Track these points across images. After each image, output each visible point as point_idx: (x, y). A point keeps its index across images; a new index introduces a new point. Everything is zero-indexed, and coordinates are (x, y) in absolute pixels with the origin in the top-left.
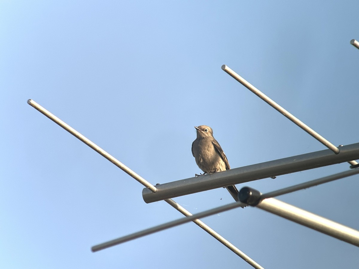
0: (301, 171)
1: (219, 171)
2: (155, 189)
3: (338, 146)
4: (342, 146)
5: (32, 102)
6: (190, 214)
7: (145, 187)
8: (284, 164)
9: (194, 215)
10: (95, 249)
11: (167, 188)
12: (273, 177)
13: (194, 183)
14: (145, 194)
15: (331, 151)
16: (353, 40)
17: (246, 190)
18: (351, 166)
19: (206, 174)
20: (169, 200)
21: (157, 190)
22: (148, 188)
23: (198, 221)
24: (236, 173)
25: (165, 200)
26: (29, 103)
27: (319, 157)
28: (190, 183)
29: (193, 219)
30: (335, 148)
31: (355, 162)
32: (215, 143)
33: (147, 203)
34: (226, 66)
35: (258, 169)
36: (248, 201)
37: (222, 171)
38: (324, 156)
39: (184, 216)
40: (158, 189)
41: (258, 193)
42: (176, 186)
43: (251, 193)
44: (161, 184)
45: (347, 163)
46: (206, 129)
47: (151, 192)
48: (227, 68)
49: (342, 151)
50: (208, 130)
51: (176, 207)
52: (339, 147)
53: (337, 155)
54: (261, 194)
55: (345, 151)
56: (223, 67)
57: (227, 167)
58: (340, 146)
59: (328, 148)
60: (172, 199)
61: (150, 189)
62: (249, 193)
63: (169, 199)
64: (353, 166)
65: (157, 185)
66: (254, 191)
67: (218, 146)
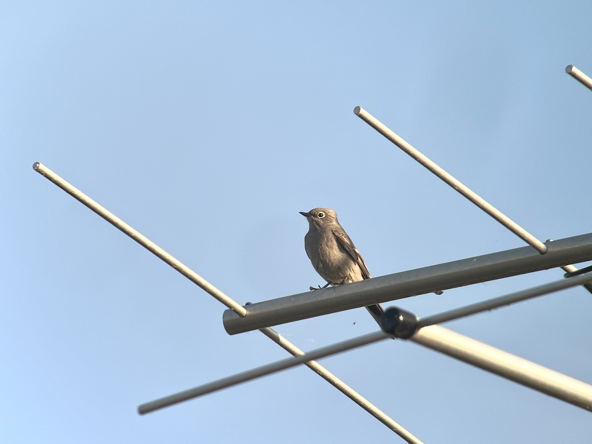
0: (484, 283)
1: (350, 282)
2: (244, 311)
3: (545, 242)
4: (551, 240)
5: (42, 167)
6: (300, 352)
7: (228, 308)
8: (457, 269)
9: (307, 354)
10: (144, 410)
11: (264, 310)
12: (439, 292)
13: (308, 302)
14: (227, 319)
15: (534, 249)
16: (570, 67)
17: (394, 311)
18: (565, 275)
20: (266, 330)
21: (248, 313)
22: (232, 310)
23: (314, 363)
25: (260, 330)
26: (36, 168)
27: (513, 258)
28: (302, 302)
29: (305, 361)
30: (542, 246)
31: (572, 268)
33: (231, 335)
34: (361, 108)
35: (413, 279)
36: (396, 330)
37: (355, 281)
38: (521, 257)
39: (291, 356)
40: (249, 311)
41: (412, 317)
42: (279, 307)
43: (401, 318)
44: (253, 303)
45: (559, 268)
46: (320, 213)
47: (238, 316)
48: (363, 112)
49: (551, 249)
50: (324, 214)
51: (276, 340)
52: (547, 243)
53: (542, 255)
54: (418, 319)
55: (557, 249)
56: (357, 111)
57: (365, 275)
58: (547, 241)
59: (528, 245)
60: (271, 327)
61: (236, 311)
62: (399, 316)
63: (268, 328)
64: (569, 274)
65: (248, 304)
66: (407, 314)
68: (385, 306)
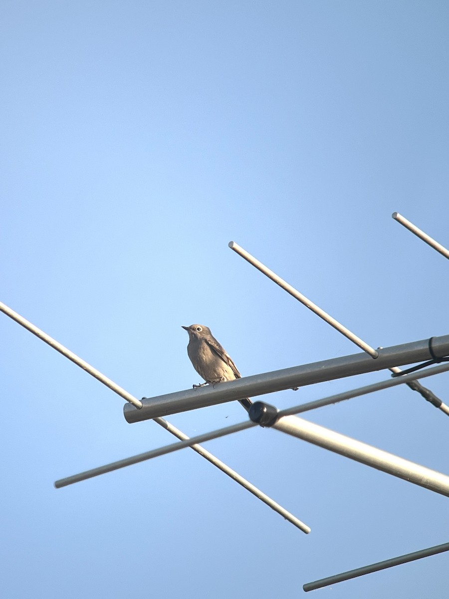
1: (225, 381)
2: (139, 404)
3: (376, 349)
4: (381, 348)
6: (186, 437)
7: (128, 402)
8: (309, 371)
9: (191, 439)
10: (59, 484)
11: (156, 404)
12: (295, 388)
13: (192, 396)
14: (127, 410)
15: (368, 354)
16: (395, 214)
17: (260, 405)
18: (392, 375)
19: (208, 384)
21: (143, 405)
22: (131, 403)
23: (197, 446)
24: (248, 384)
25: (153, 419)
27: (353, 362)
28: (186, 397)
29: (190, 444)
30: (372, 350)
31: (398, 369)
32: (213, 344)
33: (130, 423)
34: (234, 243)
35: (275, 378)
36: (261, 420)
37: (230, 380)
38: (358, 361)
39: (179, 440)
41: (274, 409)
42: (169, 401)
43: (265, 410)
44: (147, 398)
45: (387, 369)
46: (198, 327)
47: (136, 408)
48: (235, 246)
49: (381, 355)
50: (201, 328)
51: (165, 426)
52: (378, 350)
53: (374, 359)
54: (278, 411)
55: (386, 355)
56: (231, 245)
57: (236, 375)
58: (378, 348)
59: (364, 352)
60: (162, 417)
61: (134, 404)
62: (263, 408)
63: (160, 418)
64: (395, 375)
65: (143, 399)
66: (269, 407)
67: (217, 347)
68: (253, 400)
